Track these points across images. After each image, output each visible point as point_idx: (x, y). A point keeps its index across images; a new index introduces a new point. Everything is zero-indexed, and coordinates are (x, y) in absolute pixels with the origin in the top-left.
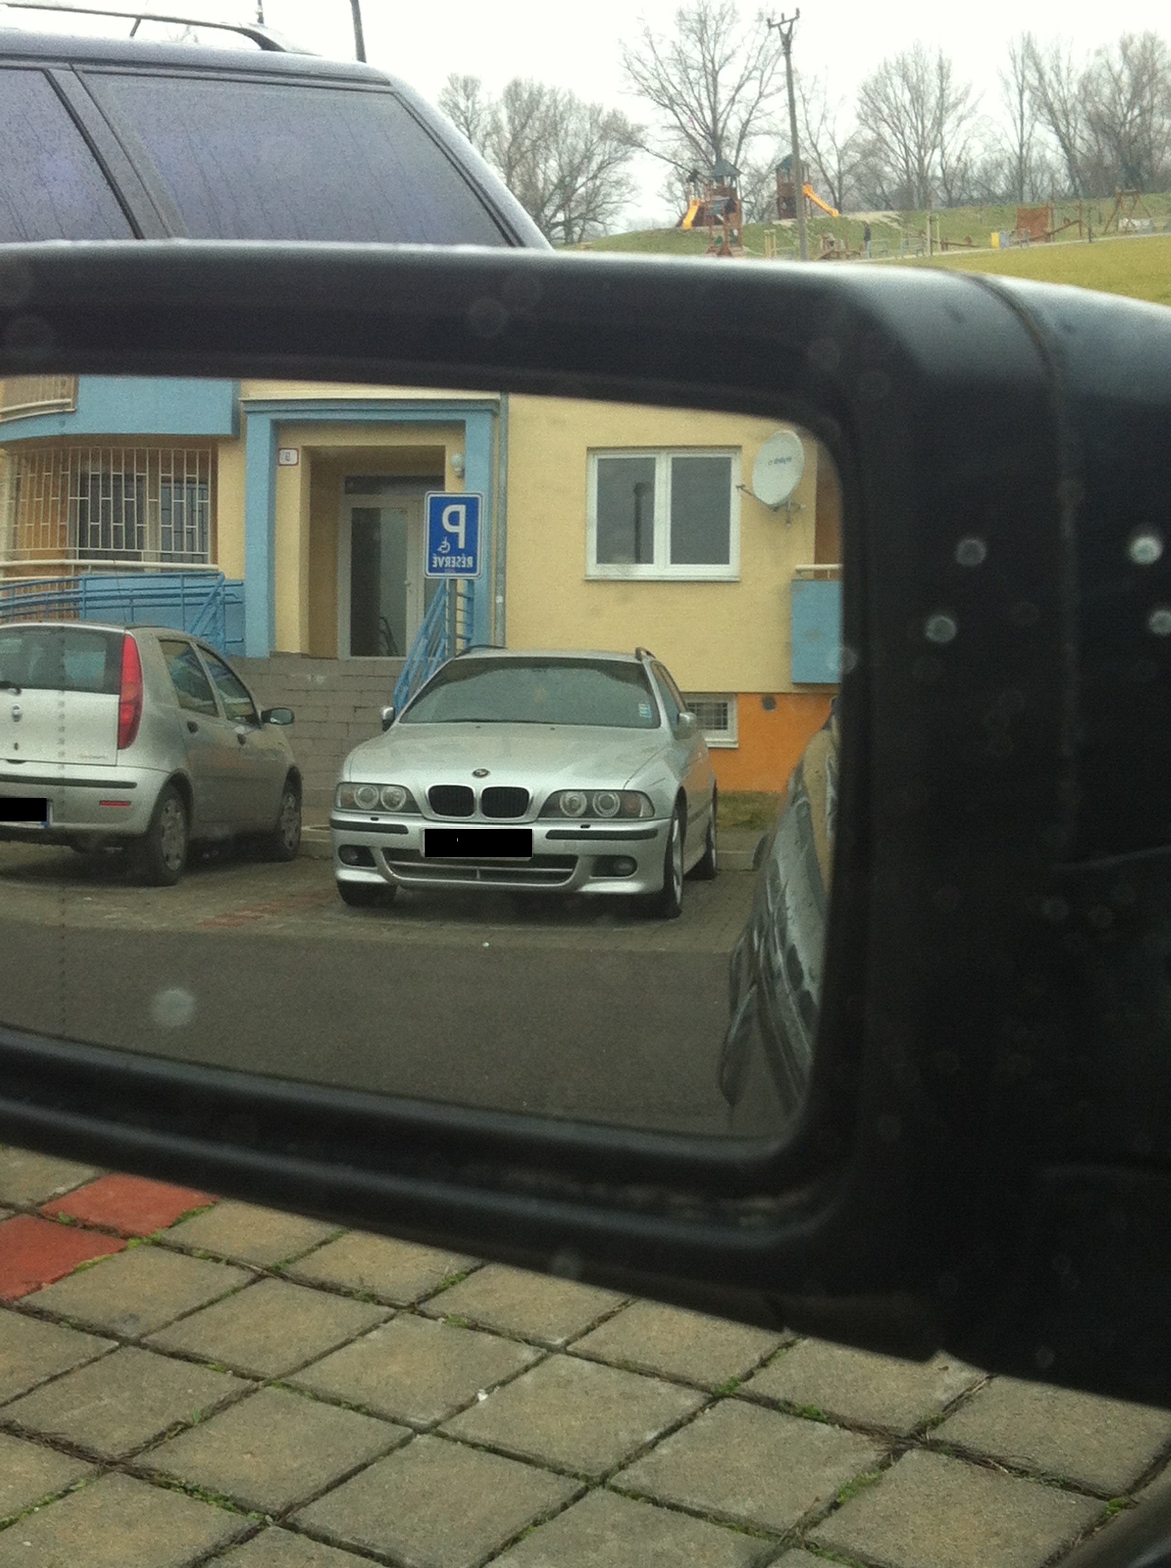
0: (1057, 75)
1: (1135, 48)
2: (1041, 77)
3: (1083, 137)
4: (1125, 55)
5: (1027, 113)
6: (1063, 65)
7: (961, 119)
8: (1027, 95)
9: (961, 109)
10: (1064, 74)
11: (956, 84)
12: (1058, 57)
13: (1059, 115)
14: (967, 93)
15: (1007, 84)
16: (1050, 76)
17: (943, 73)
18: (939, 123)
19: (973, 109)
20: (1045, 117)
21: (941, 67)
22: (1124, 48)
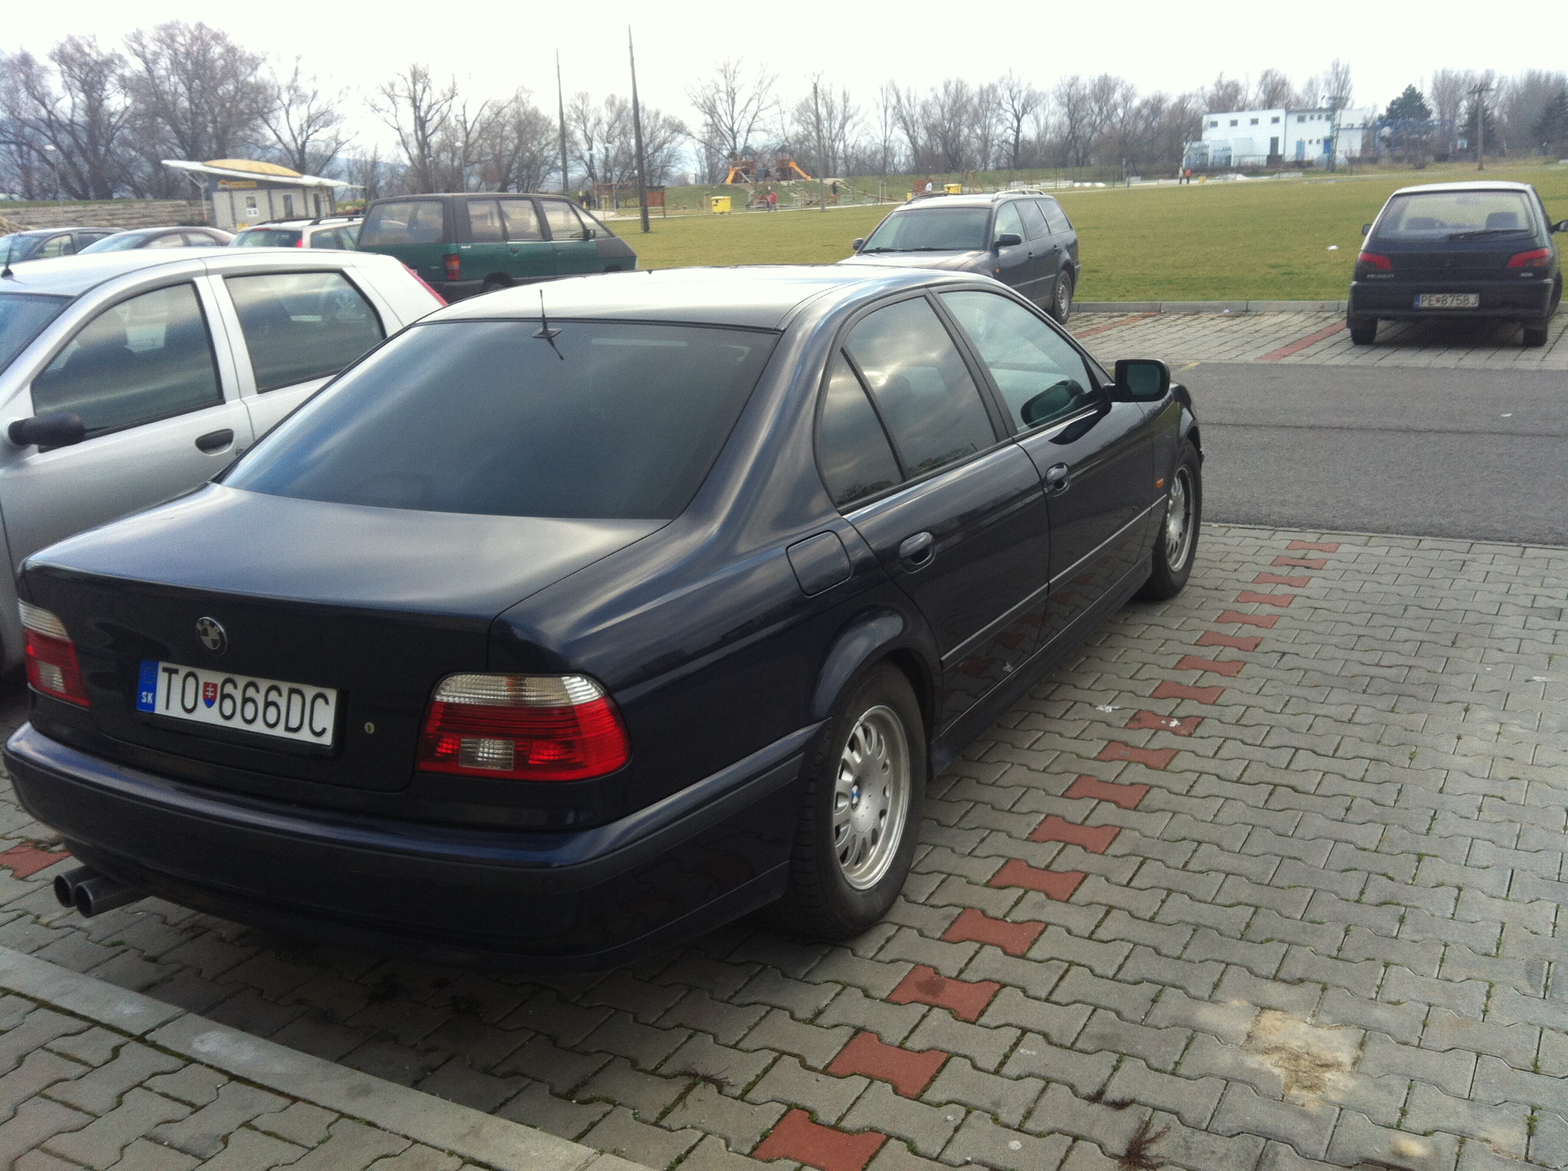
0: (909, 101)
1: (952, 88)
2: (899, 100)
3: (922, 138)
4: (946, 91)
5: (889, 121)
6: (912, 95)
7: (854, 126)
8: (890, 111)
9: (855, 119)
10: (912, 100)
11: (852, 104)
12: (909, 90)
13: (909, 123)
14: (858, 110)
15: (878, 105)
16: (904, 101)
17: (846, 99)
18: (842, 127)
19: (862, 120)
20: (900, 125)
21: (844, 94)
22: (946, 88)
